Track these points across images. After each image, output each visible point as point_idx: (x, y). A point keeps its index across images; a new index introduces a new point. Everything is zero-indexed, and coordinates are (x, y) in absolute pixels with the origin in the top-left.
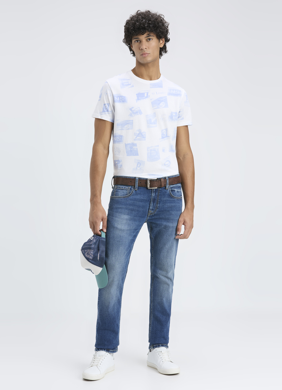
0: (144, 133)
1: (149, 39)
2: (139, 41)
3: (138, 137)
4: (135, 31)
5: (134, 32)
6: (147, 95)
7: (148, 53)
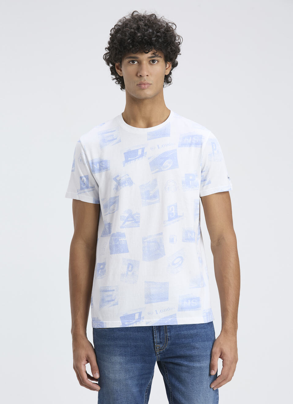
0: (137, 216)
1: (153, 61)
2: (136, 62)
3: (127, 223)
4: (133, 46)
5: (131, 46)
6: (143, 151)
7: (151, 82)
